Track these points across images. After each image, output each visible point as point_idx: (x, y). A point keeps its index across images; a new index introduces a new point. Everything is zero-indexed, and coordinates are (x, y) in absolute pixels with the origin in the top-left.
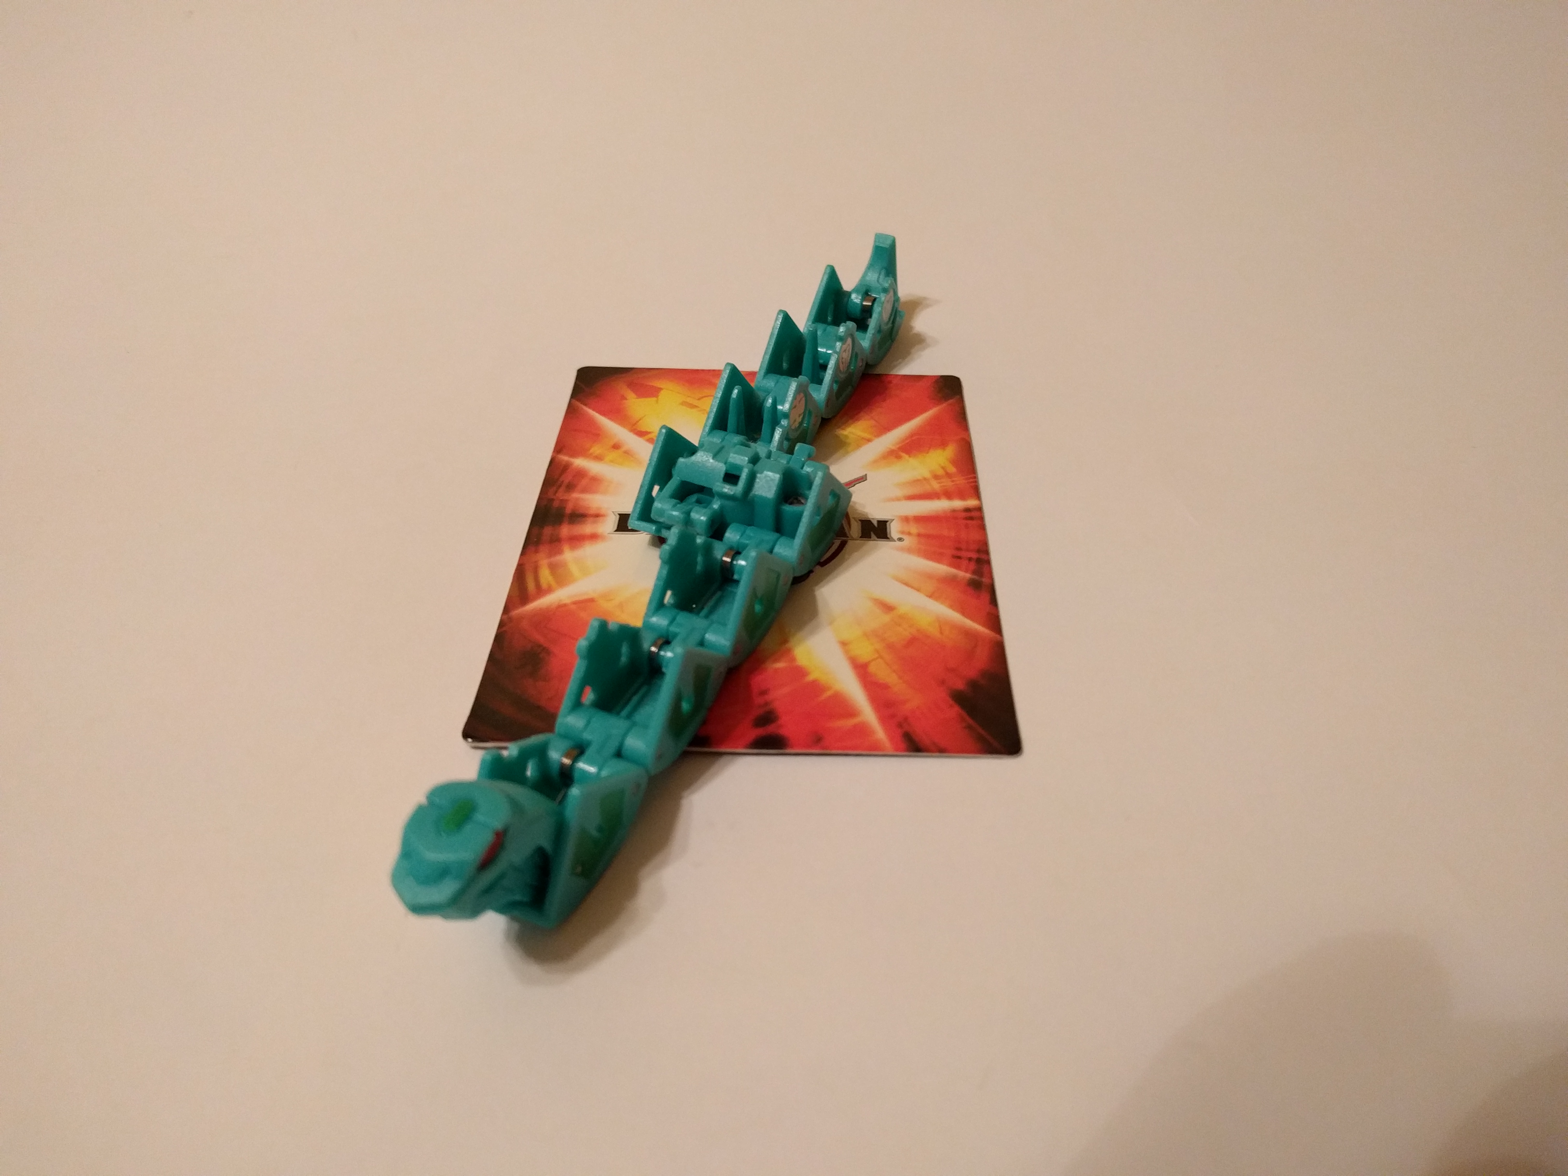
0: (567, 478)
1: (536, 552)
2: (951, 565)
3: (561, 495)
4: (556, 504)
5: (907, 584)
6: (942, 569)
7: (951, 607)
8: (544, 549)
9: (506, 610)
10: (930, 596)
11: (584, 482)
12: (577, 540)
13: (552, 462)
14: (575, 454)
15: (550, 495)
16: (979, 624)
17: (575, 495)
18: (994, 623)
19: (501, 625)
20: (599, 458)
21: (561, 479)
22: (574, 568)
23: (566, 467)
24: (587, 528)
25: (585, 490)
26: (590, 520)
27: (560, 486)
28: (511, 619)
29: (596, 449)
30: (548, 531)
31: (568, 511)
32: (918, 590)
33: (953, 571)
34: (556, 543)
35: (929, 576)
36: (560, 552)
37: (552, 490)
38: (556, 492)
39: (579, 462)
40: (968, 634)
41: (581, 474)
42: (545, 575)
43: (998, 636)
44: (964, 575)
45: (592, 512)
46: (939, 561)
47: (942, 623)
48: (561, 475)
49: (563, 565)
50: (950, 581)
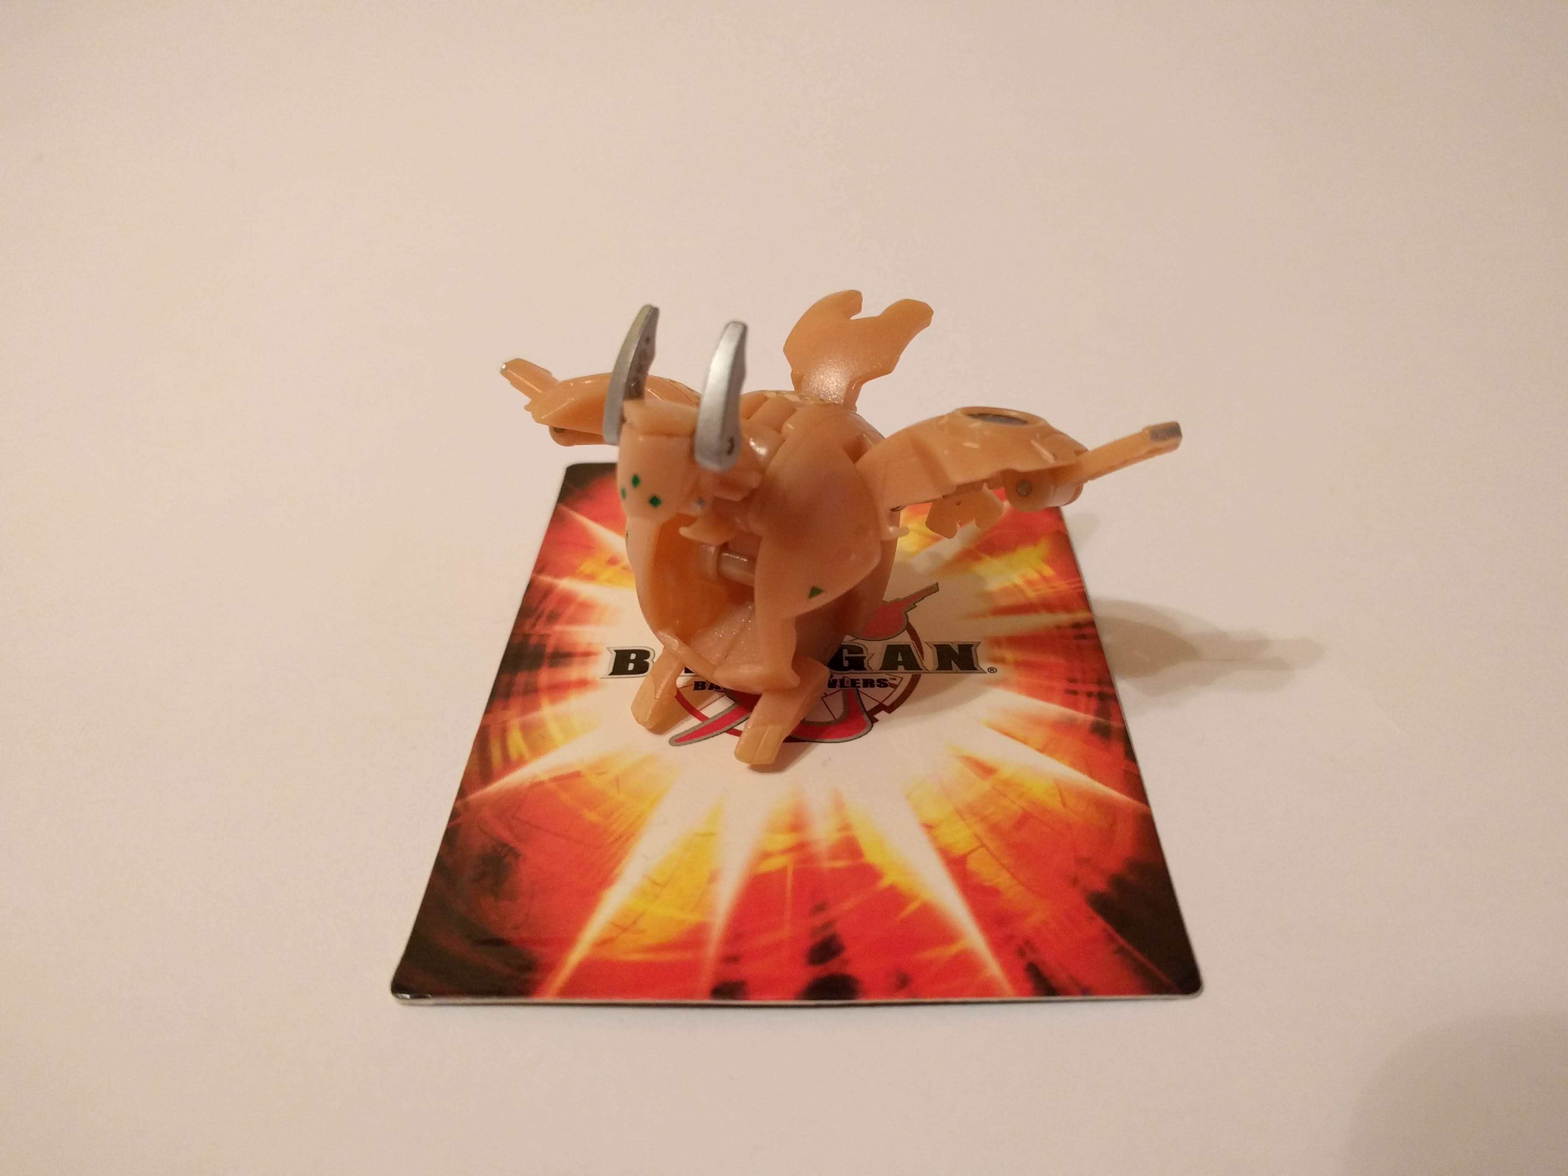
0: (549, 606)
1: (505, 708)
2: (1065, 704)
3: (540, 629)
4: (533, 641)
5: (1007, 734)
6: (1054, 710)
7: (1073, 765)
8: (516, 703)
9: (462, 793)
10: (1042, 750)
11: (570, 610)
12: (559, 690)
13: (531, 586)
14: (559, 574)
15: (527, 627)
16: (1115, 788)
17: (558, 628)
18: (1136, 787)
19: (454, 815)
20: (591, 577)
21: (542, 607)
22: (554, 729)
23: (548, 591)
24: (573, 673)
25: (572, 621)
26: (577, 660)
27: (539, 617)
28: (466, 806)
29: (587, 566)
30: (521, 678)
31: (549, 650)
32: (1025, 742)
33: (1069, 712)
34: (532, 693)
35: (1037, 721)
36: (536, 707)
37: (528, 623)
38: (534, 625)
39: (565, 584)
40: (1101, 804)
41: (567, 599)
42: (516, 741)
43: (1144, 806)
44: (1085, 718)
45: (581, 649)
46: (1048, 699)
47: (1062, 789)
48: (541, 602)
49: (540, 725)
50: (1065, 727)
